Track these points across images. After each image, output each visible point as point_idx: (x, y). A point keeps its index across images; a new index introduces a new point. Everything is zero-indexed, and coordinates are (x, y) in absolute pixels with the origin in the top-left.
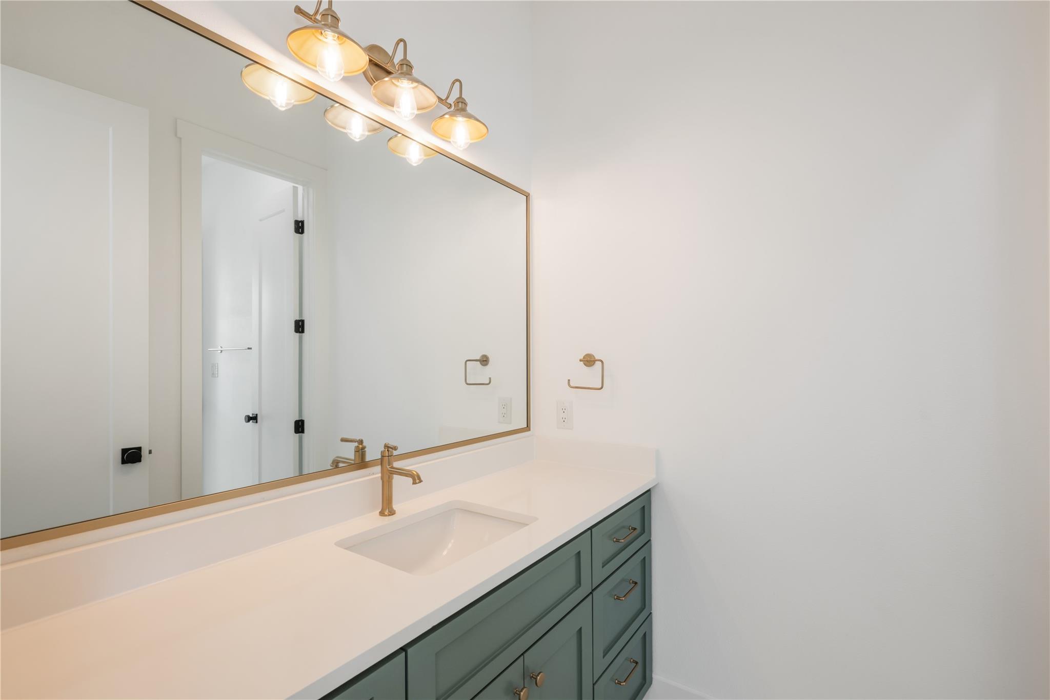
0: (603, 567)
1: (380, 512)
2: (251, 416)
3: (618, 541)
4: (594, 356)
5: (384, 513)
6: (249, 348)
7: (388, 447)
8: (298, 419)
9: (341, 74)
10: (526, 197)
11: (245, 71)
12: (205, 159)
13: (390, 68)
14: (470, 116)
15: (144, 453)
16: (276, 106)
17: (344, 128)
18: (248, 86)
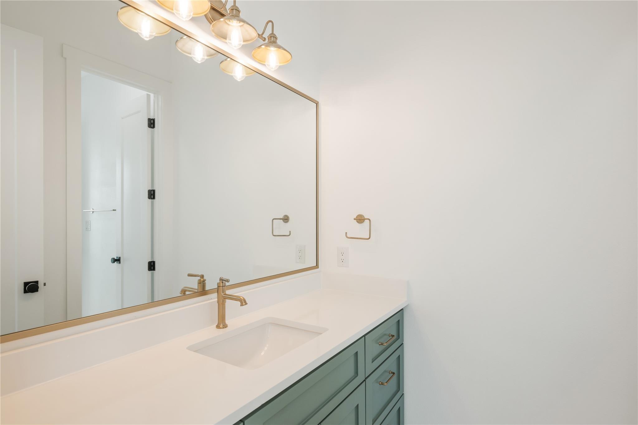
0: (372, 362)
1: (217, 326)
2: (116, 258)
3: (382, 344)
4: (364, 216)
5: (219, 327)
6: (114, 210)
7: (223, 280)
8: (150, 260)
9: (190, 16)
10: (316, 104)
11: (120, 11)
12: (83, 73)
13: (223, 11)
14: (279, 47)
15: (41, 285)
16: (143, 37)
17: (190, 54)
18: (122, 23)
